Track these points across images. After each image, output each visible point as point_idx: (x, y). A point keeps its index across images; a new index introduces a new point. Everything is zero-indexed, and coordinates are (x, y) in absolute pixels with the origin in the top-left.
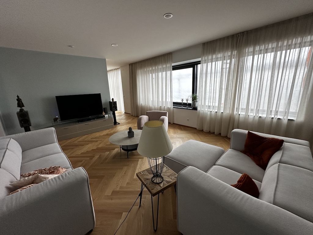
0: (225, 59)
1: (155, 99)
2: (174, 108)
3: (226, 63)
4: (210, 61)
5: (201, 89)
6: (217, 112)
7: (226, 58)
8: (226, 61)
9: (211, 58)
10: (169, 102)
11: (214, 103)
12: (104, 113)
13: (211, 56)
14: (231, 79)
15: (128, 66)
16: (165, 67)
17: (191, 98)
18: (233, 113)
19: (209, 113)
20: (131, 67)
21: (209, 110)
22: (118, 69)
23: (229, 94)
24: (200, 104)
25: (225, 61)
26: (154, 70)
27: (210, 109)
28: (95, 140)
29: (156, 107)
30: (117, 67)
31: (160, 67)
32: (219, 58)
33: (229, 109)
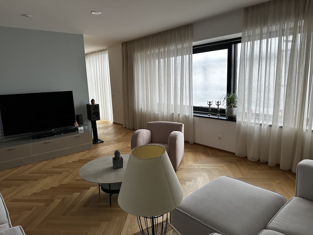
0: (285, 34)
1: (164, 101)
2: (195, 117)
3: (287, 41)
4: (257, 37)
5: (243, 85)
6: (271, 126)
7: (285, 32)
8: (287, 38)
9: (259, 32)
10: (188, 106)
11: (266, 109)
12: (76, 124)
13: (259, 30)
14: (295, 68)
15: (121, 46)
16: (181, 47)
17: (226, 101)
18: (301, 128)
19: (257, 127)
20: (125, 47)
21: (257, 122)
22: (103, 50)
23: (293, 94)
24: (241, 111)
25: (285, 37)
26: (163, 54)
27: (258, 119)
28: (58, 170)
29: (165, 114)
30: (102, 48)
31: (172, 48)
32: (273, 32)
33: (294, 121)
